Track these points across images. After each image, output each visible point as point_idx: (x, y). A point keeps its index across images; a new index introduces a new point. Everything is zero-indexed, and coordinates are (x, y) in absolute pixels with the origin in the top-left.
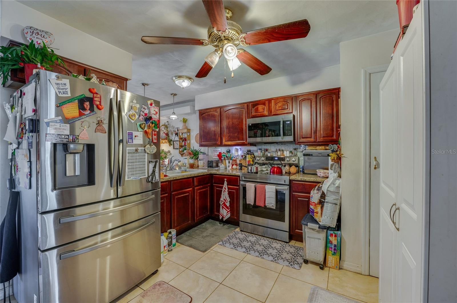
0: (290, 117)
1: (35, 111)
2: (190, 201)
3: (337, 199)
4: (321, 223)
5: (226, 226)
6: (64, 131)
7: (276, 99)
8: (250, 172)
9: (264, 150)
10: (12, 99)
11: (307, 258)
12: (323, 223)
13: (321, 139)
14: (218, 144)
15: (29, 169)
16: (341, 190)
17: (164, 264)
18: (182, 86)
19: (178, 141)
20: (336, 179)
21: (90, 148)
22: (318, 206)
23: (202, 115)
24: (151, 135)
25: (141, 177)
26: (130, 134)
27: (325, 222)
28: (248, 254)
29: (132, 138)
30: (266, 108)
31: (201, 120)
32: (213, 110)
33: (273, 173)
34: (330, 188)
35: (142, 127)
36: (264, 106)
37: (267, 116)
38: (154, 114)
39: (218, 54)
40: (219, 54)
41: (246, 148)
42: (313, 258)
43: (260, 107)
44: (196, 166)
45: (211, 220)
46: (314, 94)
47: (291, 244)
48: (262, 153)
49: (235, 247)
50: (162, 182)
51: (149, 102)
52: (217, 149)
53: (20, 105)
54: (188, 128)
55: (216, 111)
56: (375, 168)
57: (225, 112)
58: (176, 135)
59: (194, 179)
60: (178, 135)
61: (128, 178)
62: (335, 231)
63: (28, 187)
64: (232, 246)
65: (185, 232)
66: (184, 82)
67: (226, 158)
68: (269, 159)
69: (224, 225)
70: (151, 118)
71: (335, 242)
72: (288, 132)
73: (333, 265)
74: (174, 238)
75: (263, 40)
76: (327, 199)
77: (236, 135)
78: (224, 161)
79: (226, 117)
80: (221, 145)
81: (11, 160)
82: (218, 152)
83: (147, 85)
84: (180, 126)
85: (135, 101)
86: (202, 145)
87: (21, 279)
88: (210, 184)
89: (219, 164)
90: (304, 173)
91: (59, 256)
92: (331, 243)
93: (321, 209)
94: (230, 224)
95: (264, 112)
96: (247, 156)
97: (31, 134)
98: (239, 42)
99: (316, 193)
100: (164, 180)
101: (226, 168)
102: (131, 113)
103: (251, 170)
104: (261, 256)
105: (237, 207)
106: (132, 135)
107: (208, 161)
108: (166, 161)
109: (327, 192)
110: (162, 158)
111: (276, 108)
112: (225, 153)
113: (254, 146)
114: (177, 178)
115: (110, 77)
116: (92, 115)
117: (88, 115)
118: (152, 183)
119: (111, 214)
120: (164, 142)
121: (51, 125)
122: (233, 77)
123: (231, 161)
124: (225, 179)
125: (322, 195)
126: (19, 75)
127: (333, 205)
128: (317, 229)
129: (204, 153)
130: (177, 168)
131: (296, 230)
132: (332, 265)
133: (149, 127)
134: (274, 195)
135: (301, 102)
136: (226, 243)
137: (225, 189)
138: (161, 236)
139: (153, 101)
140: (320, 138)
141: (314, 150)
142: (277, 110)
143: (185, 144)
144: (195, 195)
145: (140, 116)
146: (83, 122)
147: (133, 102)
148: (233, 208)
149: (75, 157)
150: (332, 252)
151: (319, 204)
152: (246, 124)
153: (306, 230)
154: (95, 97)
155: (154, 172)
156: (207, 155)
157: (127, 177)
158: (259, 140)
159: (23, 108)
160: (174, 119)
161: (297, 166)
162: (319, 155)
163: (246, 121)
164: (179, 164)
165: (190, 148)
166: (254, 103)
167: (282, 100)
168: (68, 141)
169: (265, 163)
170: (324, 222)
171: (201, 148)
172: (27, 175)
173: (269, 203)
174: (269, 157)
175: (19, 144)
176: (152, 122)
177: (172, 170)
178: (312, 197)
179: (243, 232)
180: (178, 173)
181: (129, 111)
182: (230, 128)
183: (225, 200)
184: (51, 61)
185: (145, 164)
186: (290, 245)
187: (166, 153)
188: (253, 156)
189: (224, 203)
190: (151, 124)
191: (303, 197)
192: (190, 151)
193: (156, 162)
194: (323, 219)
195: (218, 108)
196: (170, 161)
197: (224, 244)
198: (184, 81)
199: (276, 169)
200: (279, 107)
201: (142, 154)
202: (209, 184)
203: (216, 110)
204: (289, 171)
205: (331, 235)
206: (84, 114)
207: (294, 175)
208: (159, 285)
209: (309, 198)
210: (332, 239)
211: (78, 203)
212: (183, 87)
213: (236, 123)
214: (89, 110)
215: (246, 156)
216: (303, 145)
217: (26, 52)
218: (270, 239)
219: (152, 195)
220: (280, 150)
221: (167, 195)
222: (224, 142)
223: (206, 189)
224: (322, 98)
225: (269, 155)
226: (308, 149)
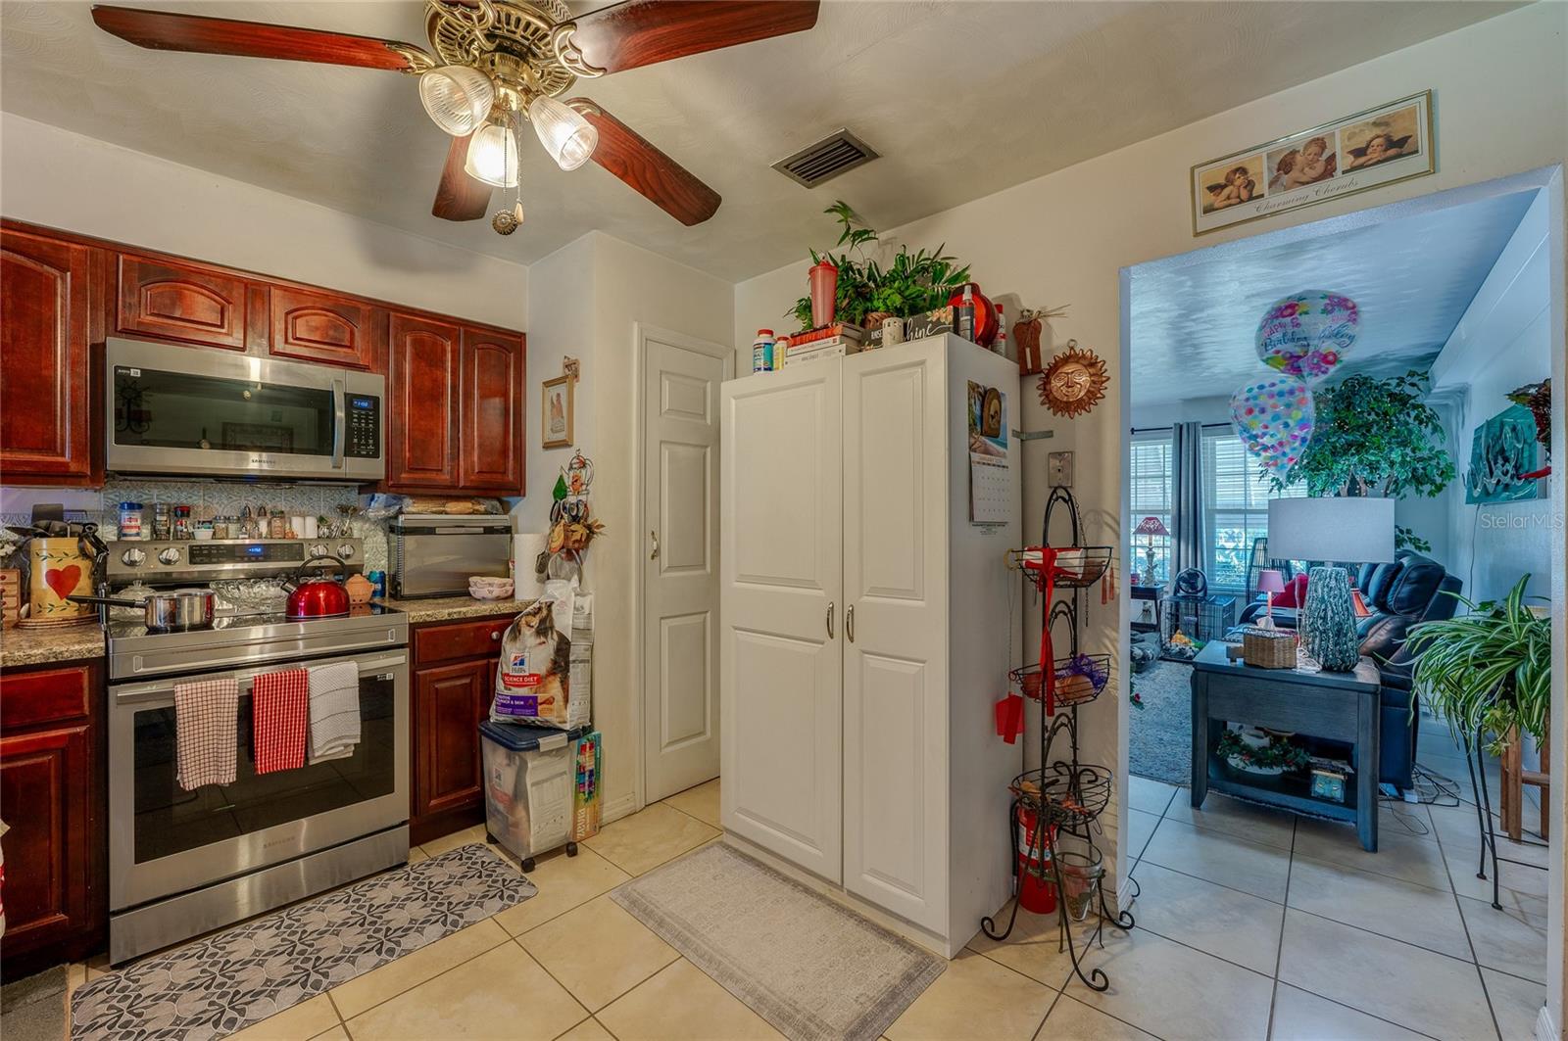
4: (567, 727)
9: (169, 511)
11: (532, 851)
22: (550, 682)
30: (235, 312)
36: (219, 298)
37: (239, 350)
42: (551, 837)
56: (653, 557)
68: (208, 555)
71: (590, 765)
72: (364, 442)
73: (588, 829)
76: (576, 654)
90: (403, 596)
92: (582, 770)
93: (562, 685)
95: (221, 326)
99: (534, 646)
104: (390, 951)
109: (575, 635)
111: (296, 330)
125: (559, 644)
131: (431, 800)
132: (585, 830)
134: (353, 700)
140: (470, 476)
142: (298, 339)
150: (585, 795)
151: (554, 674)
162: (458, 531)
166: (147, 261)
167: (325, 302)
173: (329, 742)
174: (211, 545)
178: (522, 661)
191: (455, 676)
194: (571, 711)
200: (310, 328)
205: (584, 748)
209: (489, 669)
210: (584, 760)
220: (263, 512)
224: (478, 349)
225: (206, 535)
226: (413, 510)
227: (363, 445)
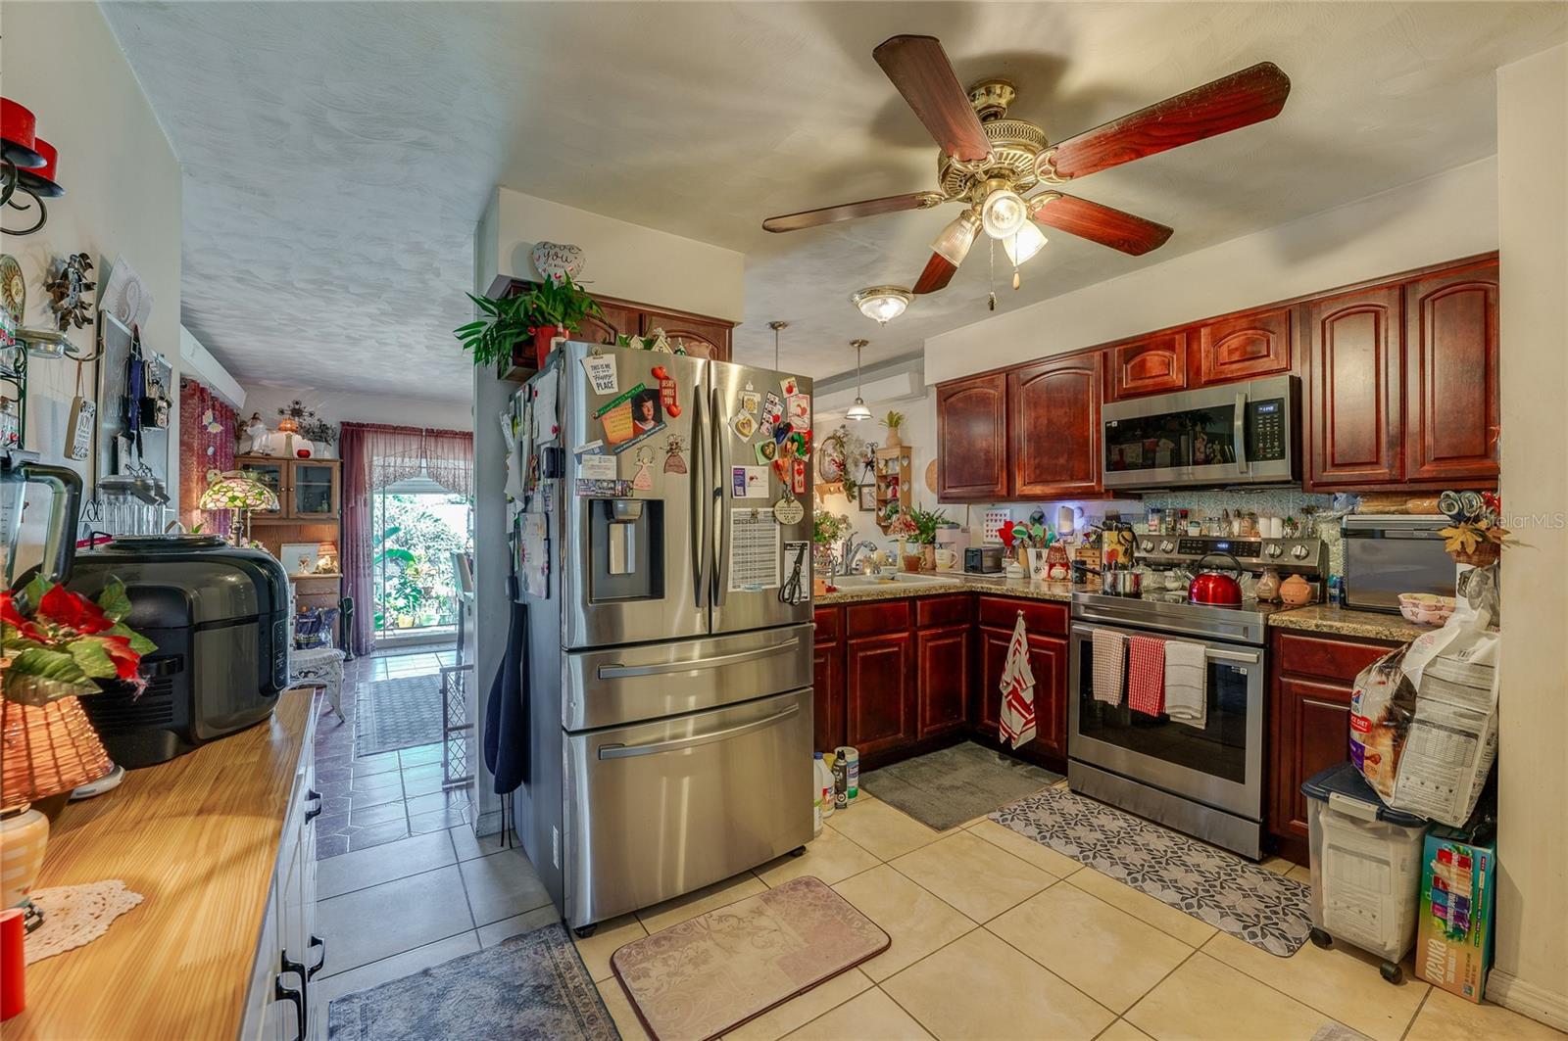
0: (1278, 387)
1: (556, 430)
2: (903, 670)
3: (1480, 716)
4: (1389, 802)
5: (1021, 769)
6: (608, 472)
7: (1220, 326)
8: (1109, 591)
9: (1174, 514)
10: (512, 403)
11: (1325, 925)
12: (1399, 803)
13: (1426, 468)
14: (1000, 494)
15: (546, 556)
16: (1500, 681)
17: (822, 837)
18: (881, 318)
19: (873, 485)
20: (1479, 635)
21: (655, 510)
22: (1380, 735)
23: (945, 400)
24: (790, 473)
25: (763, 587)
26: (740, 475)
27: (1410, 798)
28: (1086, 865)
29: (742, 484)
30: (1178, 359)
31: (943, 418)
32: (983, 382)
33: (1203, 597)
34: (1438, 666)
35: (768, 452)
36: (1167, 354)
37: (1180, 389)
38: (798, 416)
39: (970, 225)
40: (973, 224)
41: (1099, 508)
42: (1353, 929)
43: (1154, 359)
44: (929, 565)
45: (974, 744)
46: (1390, 287)
47: (1267, 868)
48: (1164, 526)
49: (1045, 837)
50: (817, 607)
51: (784, 384)
52: (999, 512)
53: (528, 417)
54: (904, 444)
55: (991, 383)
57: (1024, 384)
58: (866, 467)
59: (915, 605)
60: (872, 467)
61: (734, 587)
62: (1466, 841)
63: (544, 594)
64: (1033, 831)
65: (888, 765)
66: (887, 303)
67: (1027, 540)
68: (1191, 548)
69: (1014, 766)
70: (789, 427)
71: (1459, 884)
72: (1268, 445)
73: (1451, 977)
74: (853, 776)
75: (1116, 155)
76: (1423, 710)
77: (1062, 461)
78: (1021, 551)
79: (1028, 403)
80: (1010, 496)
81: (512, 537)
82: (1003, 522)
83: (784, 325)
84: (881, 437)
85: (749, 387)
86: (946, 498)
87: (529, 794)
88: (968, 626)
89: (1005, 562)
90: (1347, 605)
91: (597, 751)
92: (1441, 886)
93: (1394, 746)
94: (1037, 765)
95: (1168, 374)
96: (1106, 534)
97: (549, 481)
98: (1036, 176)
99: (1374, 685)
100: (825, 602)
101: (1027, 577)
102: (741, 417)
103: (1114, 585)
104: (1135, 880)
105: (1060, 708)
106: (743, 475)
107: (967, 551)
108: (837, 548)
109: (1423, 684)
110: (825, 538)
111: (1220, 358)
112: (1026, 526)
113: (1135, 499)
114: (864, 599)
115: (692, 325)
116: (659, 430)
117: (650, 433)
118: (791, 603)
119: (694, 673)
120: (832, 489)
121: (585, 460)
122: (1017, 289)
123: (1047, 551)
124: (1020, 612)
125: (1400, 690)
126: (527, 353)
127: (1455, 737)
128: (1372, 818)
129: (954, 526)
130: (868, 571)
131: (1293, 819)
132: (1445, 976)
133: (785, 451)
134: (1198, 679)
135: (1327, 326)
136: (1012, 819)
137: (1020, 644)
138: (815, 757)
139: (793, 379)
140: (1423, 464)
141: (1393, 513)
142: (1222, 364)
143: (895, 495)
144: (920, 654)
145: (762, 424)
146: (640, 449)
147: (745, 390)
148: (1045, 709)
149: (626, 529)
150: (1446, 925)
151: (1387, 726)
152: (1098, 424)
153: (1321, 817)
154: (665, 388)
155: (796, 573)
156: (963, 531)
157: (735, 584)
158: (1164, 475)
159: (535, 423)
160: (859, 418)
161: (1311, 575)
162: (1417, 534)
163: (1098, 412)
164: (874, 556)
165: (909, 507)
166: (1129, 346)
167: (1244, 323)
168: (614, 495)
169: (1175, 561)
170: (1408, 798)
171: (943, 507)
172: (543, 569)
173: (1180, 706)
174: (1193, 540)
175: (527, 500)
176: (792, 437)
177: (851, 574)
178: (1358, 697)
179: (1078, 798)
180: (870, 583)
181: (737, 413)
182: (1040, 438)
183: (1018, 682)
184: (580, 312)
185: (774, 552)
186: (1265, 872)
187: (835, 524)
188: (1127, 534)
189: (1014, 692)
190: (789, 444)
191: (1326, 696)
192: (908, 518)
193: (802, 547)
194: (1400, 785)
195: (1000, 373)
196: (848, 548)
197: (1007, 819)
198: (885, 302)
199: (1211, 585)
200: (1231, 352)
201: (767, 526)
202: (966, 623)
203: (993, 379)
204: (1274, 594)
205: (1444, 856)
206: (644, 432)
207: (1294, 612)
208: (808, 884)
209: (1346, 699)
210: (1446, 874)
211: (627, 639)
212: (883, 320)
213: (1063, 422)
214: (653, 419)
215: (1100, 537)
216: (1344, 495)
217: (540, 304)
218: (1184, 838)
219: (793, 637)
220: (1239, 514)
221: (834, 644)
222: (1020, 487)
223: (956, 640)
224: (1433, 301)
225: (1193, 532)
226: (1364, 509)
227: (1268, 448)
